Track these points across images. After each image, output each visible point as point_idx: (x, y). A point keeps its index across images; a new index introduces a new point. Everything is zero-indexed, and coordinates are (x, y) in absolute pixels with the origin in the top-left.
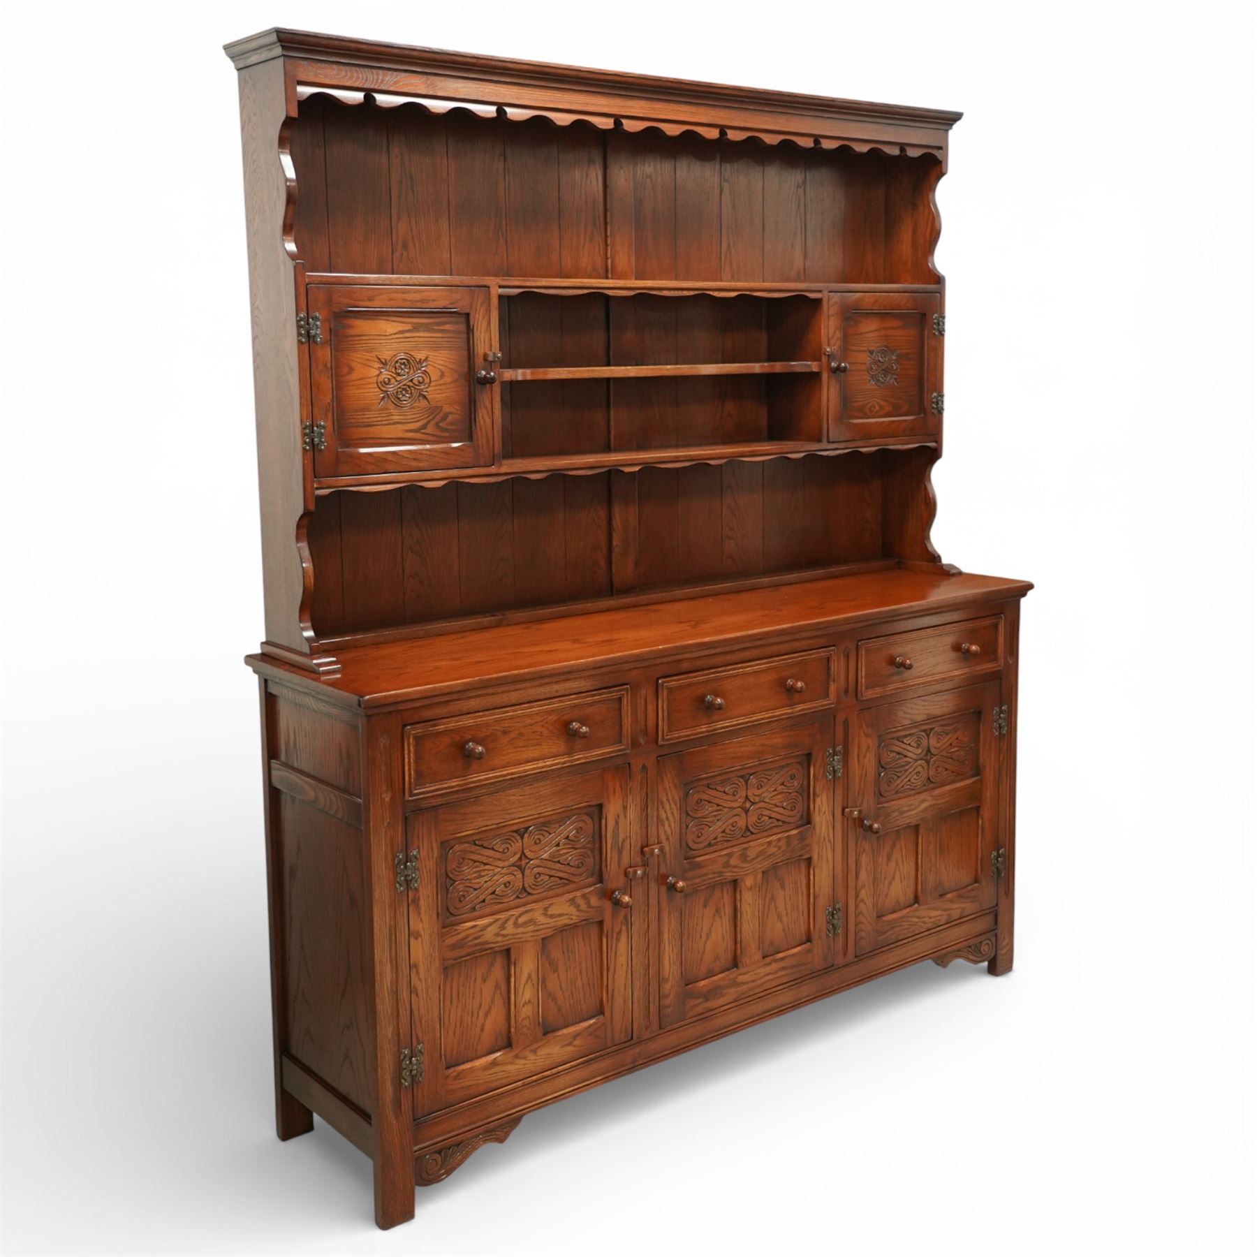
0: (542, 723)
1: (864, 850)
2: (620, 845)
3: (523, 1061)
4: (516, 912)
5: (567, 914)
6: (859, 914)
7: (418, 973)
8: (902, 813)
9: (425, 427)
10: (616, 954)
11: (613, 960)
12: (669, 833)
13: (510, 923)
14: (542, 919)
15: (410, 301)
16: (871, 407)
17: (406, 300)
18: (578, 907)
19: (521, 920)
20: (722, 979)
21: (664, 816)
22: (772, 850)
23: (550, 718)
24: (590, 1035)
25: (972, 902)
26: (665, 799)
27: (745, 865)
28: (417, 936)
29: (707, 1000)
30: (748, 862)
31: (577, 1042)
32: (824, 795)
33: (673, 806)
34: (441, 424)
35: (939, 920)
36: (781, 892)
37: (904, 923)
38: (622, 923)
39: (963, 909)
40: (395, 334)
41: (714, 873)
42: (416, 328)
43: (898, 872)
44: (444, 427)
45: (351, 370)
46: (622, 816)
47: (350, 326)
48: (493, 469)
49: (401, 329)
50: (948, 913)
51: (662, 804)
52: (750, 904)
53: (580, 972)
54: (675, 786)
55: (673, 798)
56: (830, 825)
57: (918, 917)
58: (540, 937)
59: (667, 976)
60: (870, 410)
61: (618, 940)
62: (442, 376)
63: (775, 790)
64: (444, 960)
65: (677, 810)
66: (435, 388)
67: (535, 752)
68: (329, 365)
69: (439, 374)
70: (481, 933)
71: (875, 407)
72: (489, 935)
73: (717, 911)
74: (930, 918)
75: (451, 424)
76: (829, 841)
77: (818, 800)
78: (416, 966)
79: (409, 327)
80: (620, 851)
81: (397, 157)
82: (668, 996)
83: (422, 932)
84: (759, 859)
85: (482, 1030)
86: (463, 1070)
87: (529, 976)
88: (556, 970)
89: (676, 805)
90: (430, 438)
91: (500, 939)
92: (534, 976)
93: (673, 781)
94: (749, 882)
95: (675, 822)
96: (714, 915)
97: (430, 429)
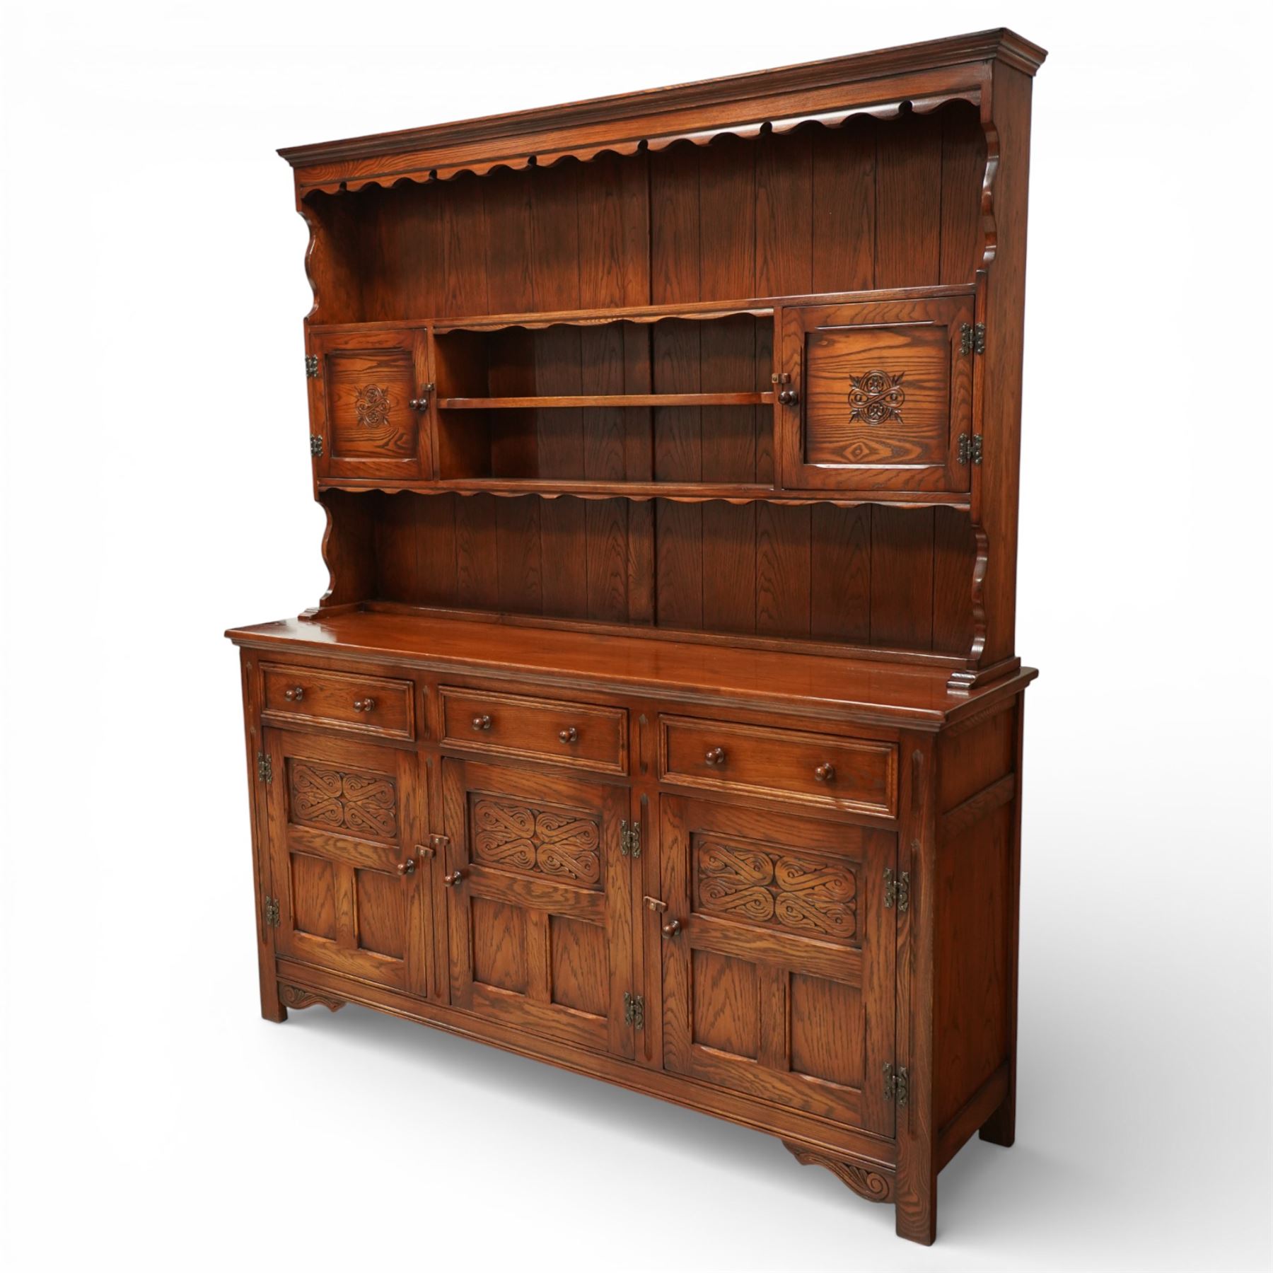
0: (347, 691)
1: (672, 955)
2: (411, 821)
3: (343, 958)
4: (336, 835)
5: (371, 858)
6: (667, 1024)
7: (274, 846)
8: (726, 937)
9: (387, 444)
10: (411, 913)
11: (409, 917)
12: (454, 830)
13: (331, 842)
14: (352, 850)
15: (372, 343)
16: (856, 449)
17: (368, 342)
18: (380, 857)
19: (340, 844)
20: (509, 996)
21: (449, 813)
22: (557, 897)
23: (353, 689)
24: (393, 970)
25: (847, 1108)
26: (449, 798)
27: (528, 897)
28: (273, 819)
29: (493, 1006)
30: (532, 896)
31: (383, 969)
32: (619, 869)
33: (457, 808)
34: (399, 443)
35: (790, 1099)
36: (576, 948)
37: (733, 1071)
38: (414, 891)
39: (831, 1109)
40: (366, 369)
41: (498, 890)
42: (380, 364)
43: (728, 1006)
44: (401, 445)
45: (340, 398)
46: (411, 794)
47: (339, 364)
48: (432, 484)
49: (369, 365)
50: (805, 1098)
51: (447, 801)
52: (535, 939)
53: (388, 914)
54: (458, 789)
55: (457, 800)
56: (627, 905)
57: (754, 1075)
58: (353, 867)
59: (455, 961)
60: (853, 453)
61: (412, 903)
62: (398, 403)
63: (566, 839)
64: (289, 846)
65: (461, 812)
66: (395, 413)
67: (341, 713)
68: (323, 394)
69: (396, 401)
70: (313, 840)
71: (861, 450)
72: (318, 842)
73: (507, 929)
74: (774, 1087)
75: (404, 443)
76: (626, 922)
77: (612, 872)
78: (273, 840)
79: (374, 364)
80: (412, 826)
81: (448, 222)
82: (457, 979)
83: (275, 817)
84: (544, 900)
85: (320, 915)
86: (304, 937)
87: (346, 894)
88: (369, 901)
89: (459, 806)
90: (390, 453)
91: (324, 851)
92: (349, 894)
93: (456, 784)
94: (534, 917)
95: (459, 823)
96: (504, 932)
97: (391, 446)
